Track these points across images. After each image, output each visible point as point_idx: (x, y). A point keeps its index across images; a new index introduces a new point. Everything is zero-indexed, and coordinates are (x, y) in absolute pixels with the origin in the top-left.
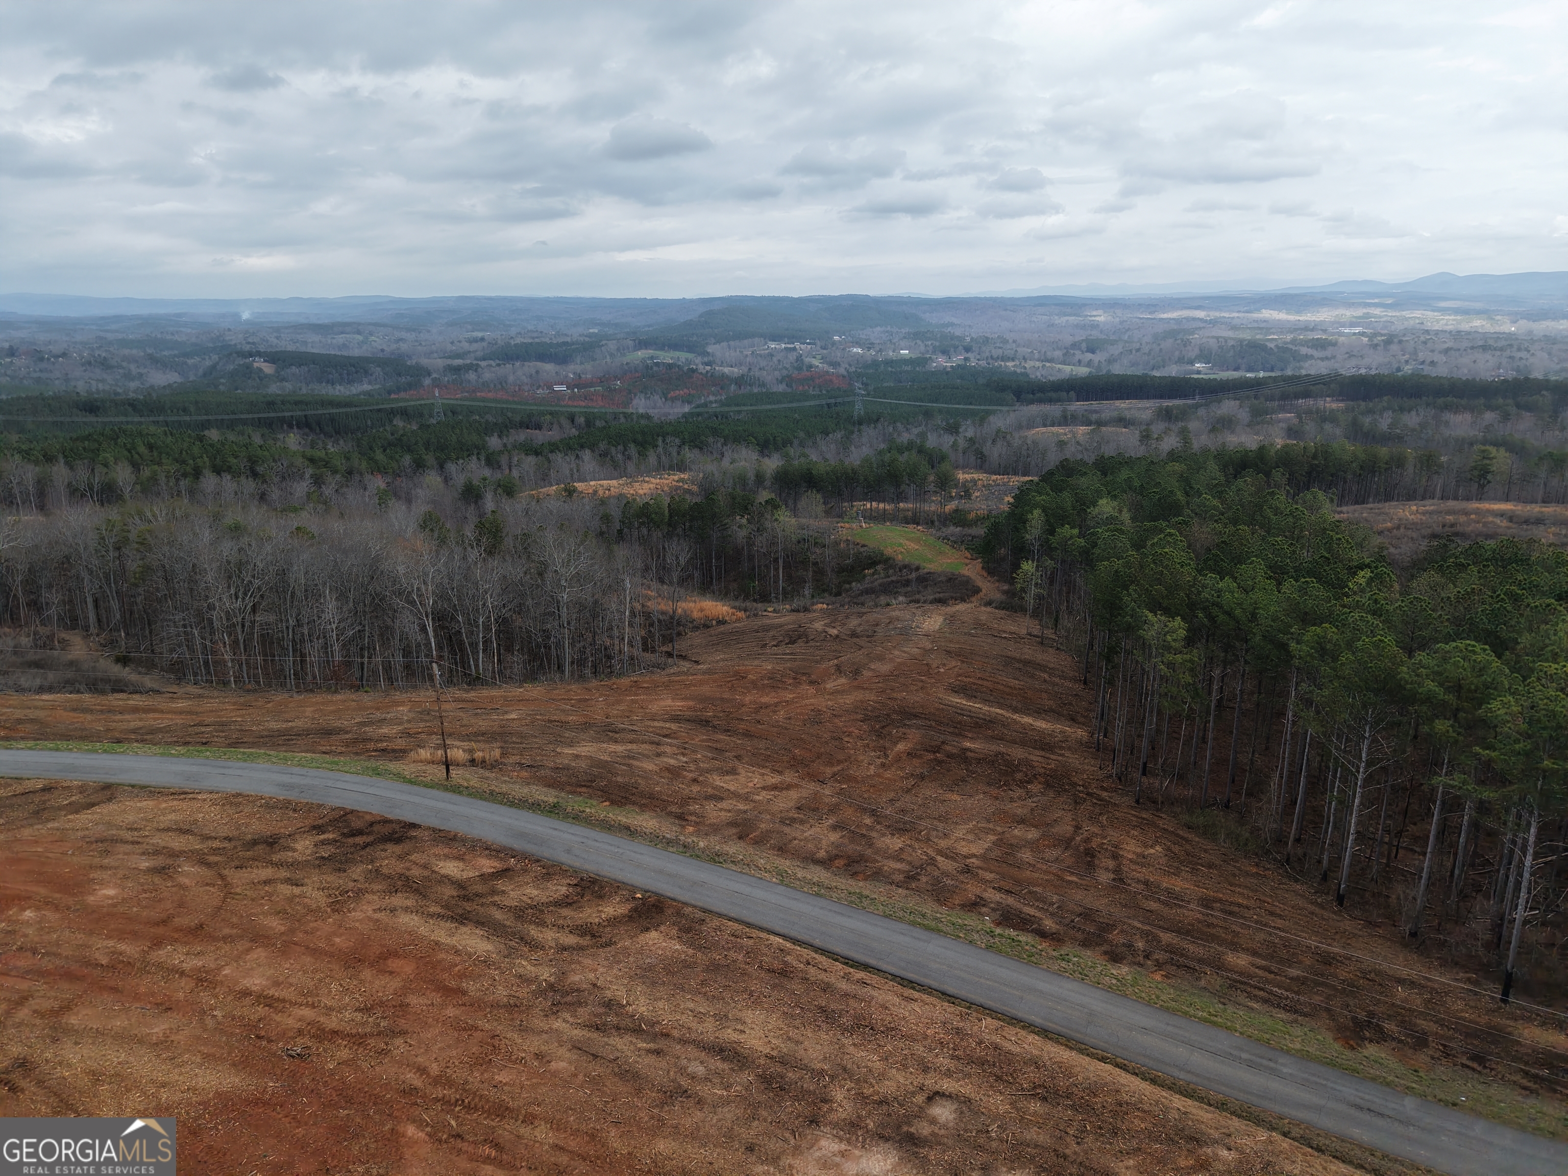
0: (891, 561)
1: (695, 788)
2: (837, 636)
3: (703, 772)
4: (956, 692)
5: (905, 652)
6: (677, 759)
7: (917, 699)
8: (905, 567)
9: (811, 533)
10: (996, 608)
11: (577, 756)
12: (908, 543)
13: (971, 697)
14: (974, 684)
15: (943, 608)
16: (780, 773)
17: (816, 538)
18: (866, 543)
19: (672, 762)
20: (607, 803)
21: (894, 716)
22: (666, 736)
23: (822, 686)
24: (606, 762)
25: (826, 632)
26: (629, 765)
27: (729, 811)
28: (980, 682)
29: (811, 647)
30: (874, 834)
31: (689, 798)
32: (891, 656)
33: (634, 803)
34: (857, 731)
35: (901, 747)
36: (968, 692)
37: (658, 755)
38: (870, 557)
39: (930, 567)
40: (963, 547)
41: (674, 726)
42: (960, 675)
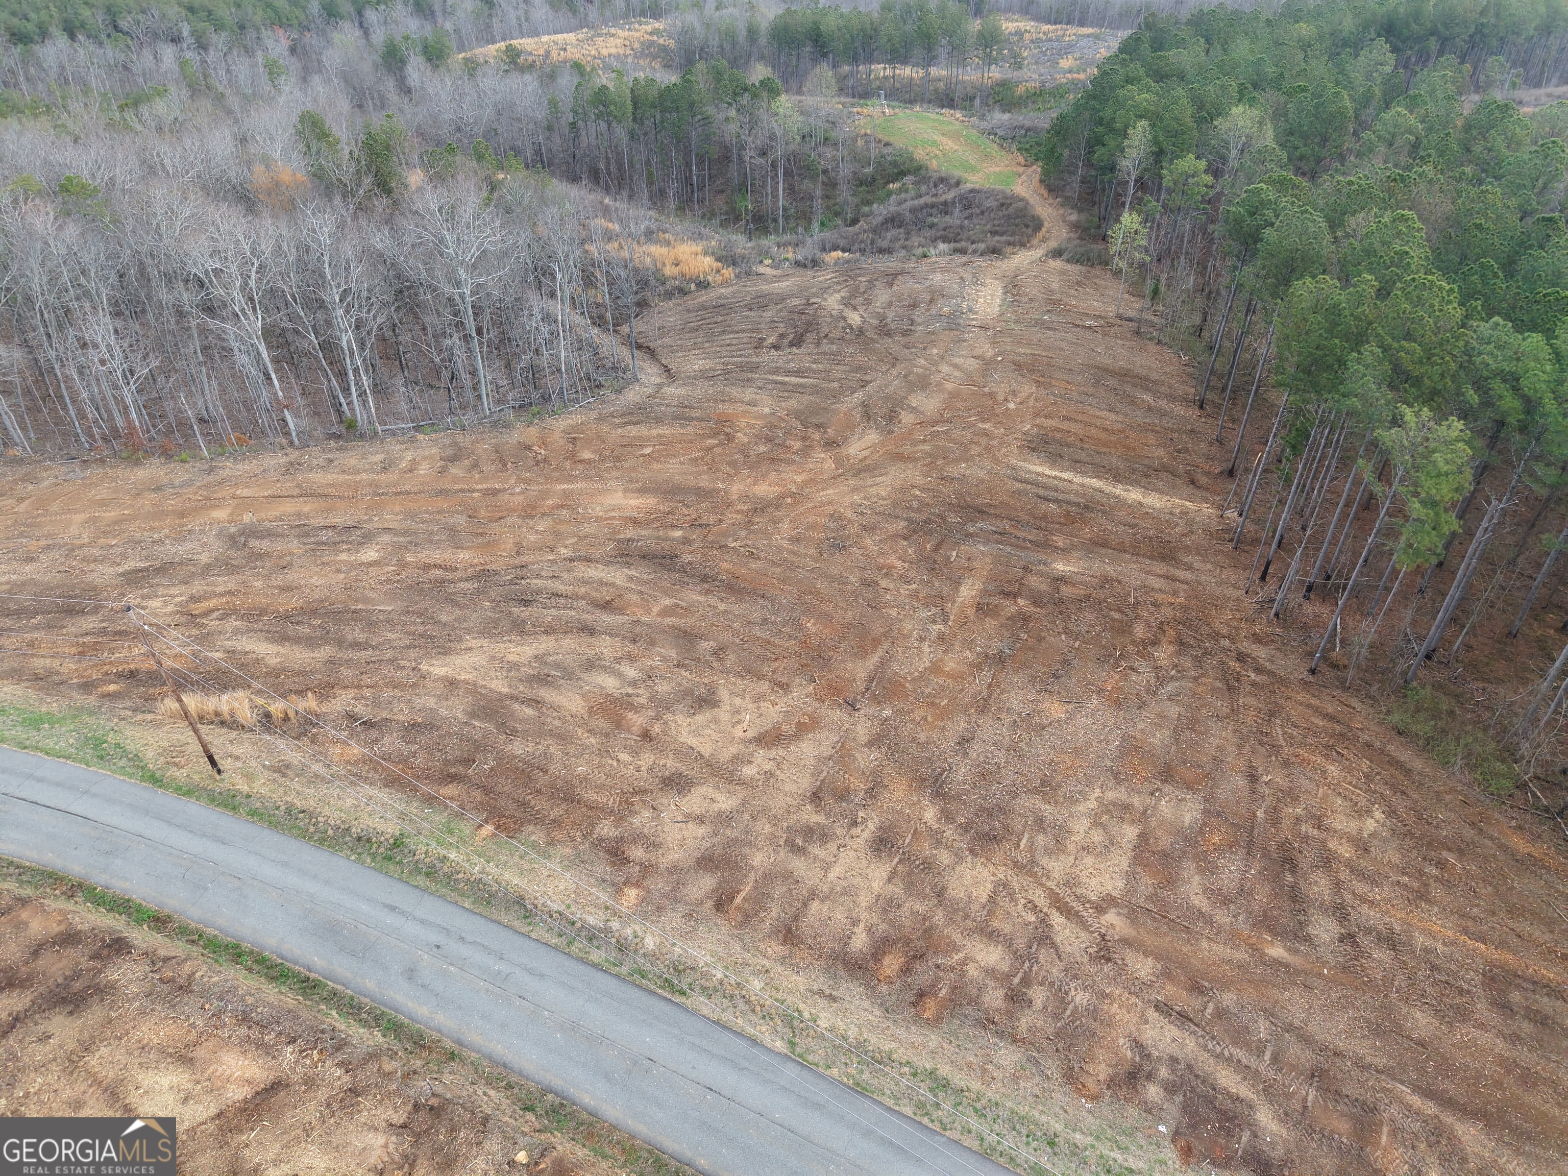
0: (923, 172)
1: (647, 759)
2: (861, 331)
3: (663, 705)
4: (1033, 450)
5: (956, 366)
6: (619, 675)
7: (982, 474)
8: (942, 180)
9: (819, 123)
10: (1068, 261)
11: (452, 684)
12: (945, 140)
13: (1055, 458)
14: (1059, 430)
15: (999, 263)
16: (785, 687)
17: (826, 131)
18: (891, 139)
19: (610, 683)
20: (489, 829)
21: (953, 519)
22: (606, 606)
23: (843, 451)
24: (502, 697)
25: (844, 318)
26: (536, 702)
27: (700, 820)
28: (1065, 426)
29: (825, 353)
30: (945, 858)
31: (635, 793)
32: (938, 377)
33: (537, 820)
34: (899, 564)
35: (968, 592)
36: (1052, 448)
37: (590, 665)
38: (894, 164)
39: (974, 180)
40: (1014, 147)
41: (618, 576)
42: (1036, 415)
